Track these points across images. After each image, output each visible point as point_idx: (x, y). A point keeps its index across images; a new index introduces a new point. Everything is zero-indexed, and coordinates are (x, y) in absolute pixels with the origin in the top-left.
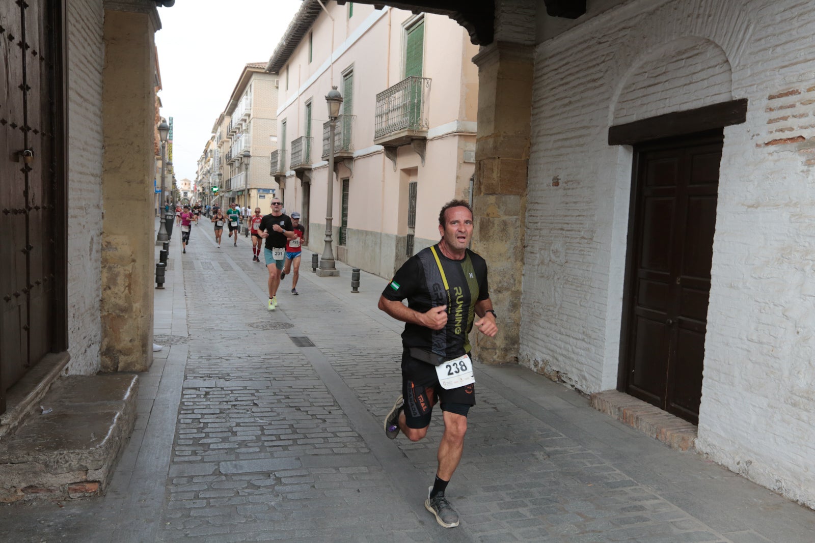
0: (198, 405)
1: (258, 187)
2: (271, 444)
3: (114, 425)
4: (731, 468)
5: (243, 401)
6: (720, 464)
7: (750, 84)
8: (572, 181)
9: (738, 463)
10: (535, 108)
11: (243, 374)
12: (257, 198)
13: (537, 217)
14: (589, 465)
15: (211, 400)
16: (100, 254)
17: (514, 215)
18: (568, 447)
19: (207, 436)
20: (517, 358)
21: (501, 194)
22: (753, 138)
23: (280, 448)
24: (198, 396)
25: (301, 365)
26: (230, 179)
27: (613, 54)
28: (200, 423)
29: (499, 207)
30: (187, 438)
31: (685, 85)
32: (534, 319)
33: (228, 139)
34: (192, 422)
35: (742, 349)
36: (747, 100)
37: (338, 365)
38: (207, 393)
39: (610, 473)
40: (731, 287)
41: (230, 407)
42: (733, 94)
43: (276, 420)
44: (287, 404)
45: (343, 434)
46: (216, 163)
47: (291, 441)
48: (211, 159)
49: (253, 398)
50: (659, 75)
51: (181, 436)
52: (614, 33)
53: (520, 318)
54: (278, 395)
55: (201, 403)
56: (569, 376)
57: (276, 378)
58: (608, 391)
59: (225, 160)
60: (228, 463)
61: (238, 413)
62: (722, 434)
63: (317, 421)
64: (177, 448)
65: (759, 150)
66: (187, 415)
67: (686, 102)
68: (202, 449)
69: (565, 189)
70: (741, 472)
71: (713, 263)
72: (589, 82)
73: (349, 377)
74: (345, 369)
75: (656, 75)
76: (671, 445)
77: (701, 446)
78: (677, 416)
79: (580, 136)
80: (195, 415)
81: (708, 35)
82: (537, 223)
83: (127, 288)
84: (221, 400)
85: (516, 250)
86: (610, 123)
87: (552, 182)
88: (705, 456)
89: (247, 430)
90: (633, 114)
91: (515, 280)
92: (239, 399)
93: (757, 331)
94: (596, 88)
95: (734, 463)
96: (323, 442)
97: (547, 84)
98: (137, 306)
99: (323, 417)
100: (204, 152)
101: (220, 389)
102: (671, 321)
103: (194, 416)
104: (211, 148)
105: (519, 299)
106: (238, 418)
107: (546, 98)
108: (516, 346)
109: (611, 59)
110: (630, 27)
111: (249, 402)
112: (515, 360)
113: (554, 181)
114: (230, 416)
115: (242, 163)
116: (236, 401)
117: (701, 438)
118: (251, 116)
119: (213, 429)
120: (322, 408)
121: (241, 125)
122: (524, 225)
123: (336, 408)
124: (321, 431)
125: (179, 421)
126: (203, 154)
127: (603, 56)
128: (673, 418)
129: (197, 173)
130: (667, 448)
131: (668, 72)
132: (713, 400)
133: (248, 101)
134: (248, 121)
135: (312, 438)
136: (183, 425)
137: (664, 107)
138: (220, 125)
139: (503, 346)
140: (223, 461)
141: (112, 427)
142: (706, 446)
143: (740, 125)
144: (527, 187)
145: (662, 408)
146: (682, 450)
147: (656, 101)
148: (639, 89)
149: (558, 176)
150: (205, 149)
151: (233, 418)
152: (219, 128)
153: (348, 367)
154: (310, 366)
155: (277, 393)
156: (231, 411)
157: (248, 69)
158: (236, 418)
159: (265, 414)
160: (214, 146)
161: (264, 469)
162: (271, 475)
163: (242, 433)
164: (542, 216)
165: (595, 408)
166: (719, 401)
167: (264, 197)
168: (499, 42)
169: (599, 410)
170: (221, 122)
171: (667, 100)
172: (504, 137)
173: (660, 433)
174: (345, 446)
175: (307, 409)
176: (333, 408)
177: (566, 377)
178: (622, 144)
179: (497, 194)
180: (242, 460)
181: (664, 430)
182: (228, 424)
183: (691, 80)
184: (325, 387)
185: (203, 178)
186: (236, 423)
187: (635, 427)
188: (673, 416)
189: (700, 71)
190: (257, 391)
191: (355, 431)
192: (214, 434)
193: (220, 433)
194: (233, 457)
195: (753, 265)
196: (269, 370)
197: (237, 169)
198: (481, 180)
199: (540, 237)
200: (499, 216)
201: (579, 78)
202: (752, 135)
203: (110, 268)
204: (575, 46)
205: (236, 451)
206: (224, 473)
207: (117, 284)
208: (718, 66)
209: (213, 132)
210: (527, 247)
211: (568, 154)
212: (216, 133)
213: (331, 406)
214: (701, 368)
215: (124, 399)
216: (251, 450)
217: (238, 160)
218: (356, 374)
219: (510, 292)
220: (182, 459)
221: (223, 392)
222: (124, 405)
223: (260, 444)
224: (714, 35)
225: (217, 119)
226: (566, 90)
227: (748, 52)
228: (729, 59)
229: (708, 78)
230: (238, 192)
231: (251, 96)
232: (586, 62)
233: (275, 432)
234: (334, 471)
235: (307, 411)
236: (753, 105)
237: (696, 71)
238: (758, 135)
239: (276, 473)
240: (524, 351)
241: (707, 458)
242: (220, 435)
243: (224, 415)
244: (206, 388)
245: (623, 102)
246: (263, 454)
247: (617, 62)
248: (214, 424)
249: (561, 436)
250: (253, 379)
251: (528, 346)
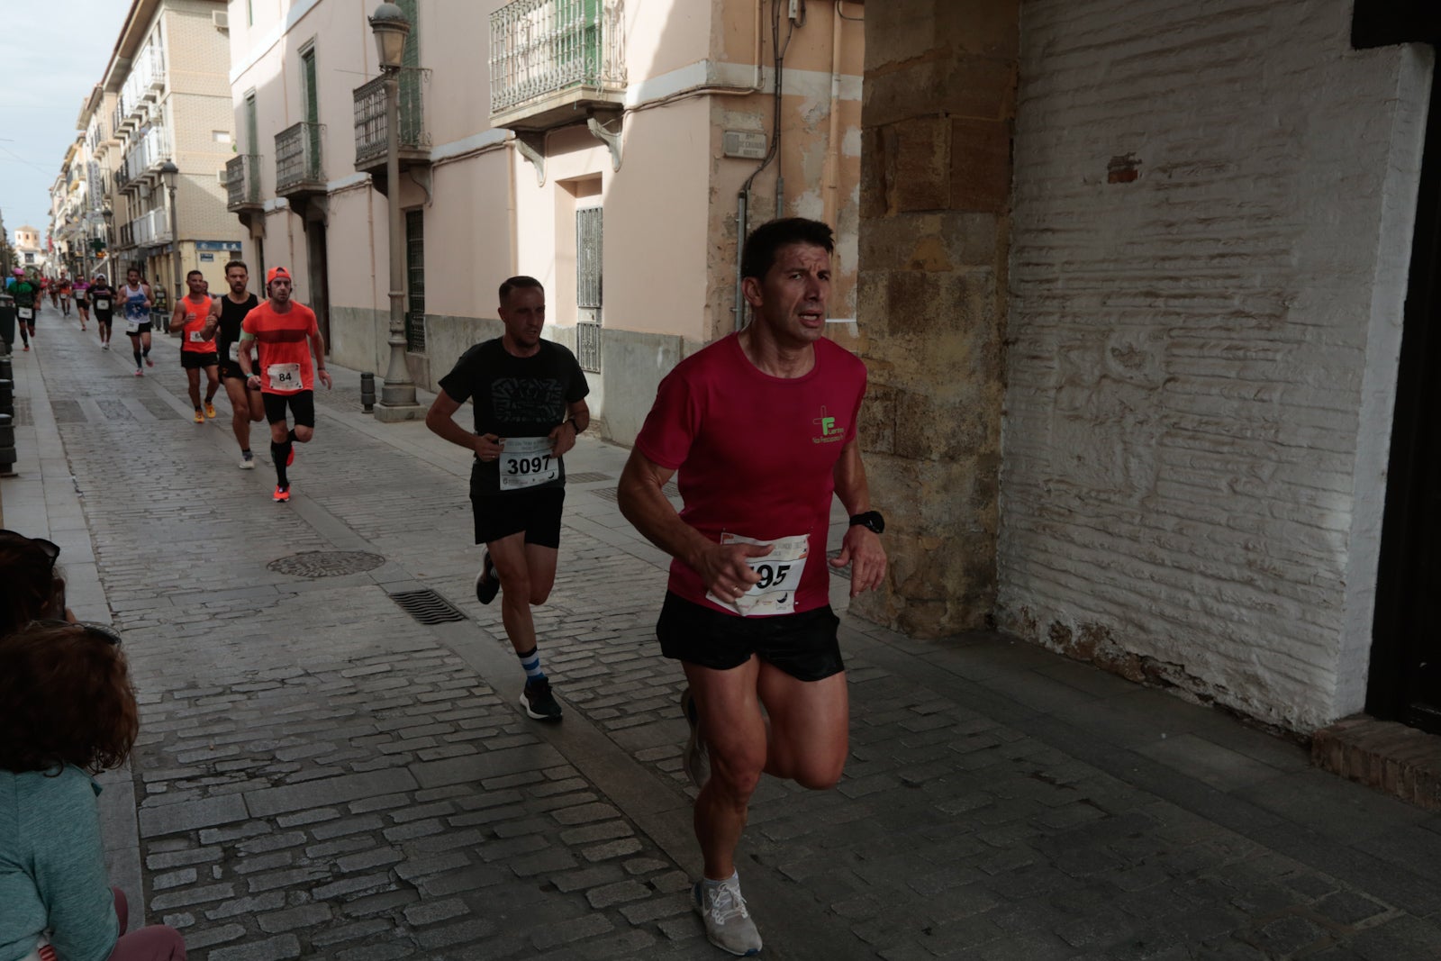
12: (196, 260)
26: (131, 223)
33: (117, 141)
46: (95, 191)
48: (82, 183)
59: (114, 184)
100: (62, 169)
104: (76, 160)
115: (154, 189)
118: (168, 90)
121: (146, 108)
126: (61, 174)
129: (51, 213)
133: (157, 57)
134: (159, 100)
138: (95, 112)
150: (65, 165)
152: (94, 117)
160: (85, 155)
167: (211, 257)
170: (98, 105)
185: (67, 222)
197: (143, 202)
209: (80, 128)
212: (86, 129)
217: (146, 183)
225: (86, 100)
230: (150, 248)
231: (161, 45)
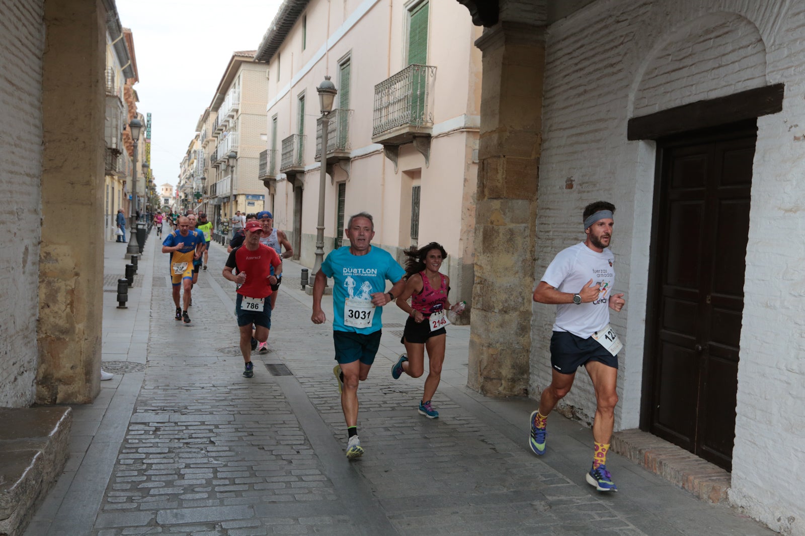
0: (145, 443)
1: (247, 193)
2: (222, 489)
3: (32, 466)
4: (770, 526)
5: (198, 438)
6: (758, 520)
7: (786, 66)
8: (587, 183)
9: (779, 520)
10: (547, 98)
11: (204, 407)
12: (246, 205)
13: (549, 224)
14: (598, 519)
15: (161, 437)
16: (38, 266)
17: (522, 222)
18: (575, 496)
19: (149, 479)
20: (526, 390)
21: (507, 198)
22: (791, 129)
23: (233, 494)
24: (146, 432)
25: (273, 397)
26: (216, 183)
27: (632, 34)
28: (143, 463)
29: (504, 214)
30: (124, 482)
31: (714, 69)
32: (545, 344)
33: (214, 138)
34: (134, 463)
35: (780, 380)
36: (784, 85)
37: (317, 396)
38: (157, 429)
39: (622, 528)
40: (767, 306)
41: (181, 445)
42: (767, 78)
43: (233, 461)
44: (249, 443)
45: (311, 478)
46: (200, 166)
47: (247, 486)
48: (195, 161)
49: (211, 435)
50: (684, 58)
51: (118, 480)
52: (634, 9)
53: (530, 343)
54: (240, 431)
55: (148, 441)
56: (585, 411)
57: (241, 413)
58: (629, 430)
59: (210, 162)
60: (168, 511)
61: (190, 452)
62: (760, 483)
63: (281, 462)
64: (111, 494)
65: (798, 143)
66: (129, 454)
67: (715, 89)
68: (140, 494)
69: (579, 192)
70: (782, 530)
71: (746, 277)
72: (606, 67)
73: (327, 411)
74: (323, 402)
75: (681, 57)
76: (699, 496)
77: (735, 498)
78: (708, 461)
79: (596, 131)
80: (138, 454)
81: (739, 10)
82: (548, 232)
83: (69, 306)
84: (172, 437)
85: (525, 264)
86: (630, 115)
87: (565, 184)
88: (740, 510)
89: (197, 472)
90: (655, 104)
91: (524, 299)
92: (194, 436)
93: (798, 359)
94: (614, 74)
95: (774, 519)
96: (284, 487)
97: (560, 70)
98: (80, 327)
99: (289, 457)
100: (187, 153)
101: (173, 425)
102: (700, 347)
103: (137, 456)
104: (195, 148)
105: (529, 321)
106: (189, 458)
107: (559, 86)
108: (525, 376)
109: (630, 40)
110: (651, 3)
111: (205, 440)
112: (524, 393)
113: (568, 183)
114: (180, 456)
115: (228, 165)
116: (189, 438)
117: (735, 488)
118: (240, 112)
119: (157, 471)
120: (289, 447)
121: (228, 121)
122: (534, 234)
123: (305, 447)
124: (284, 474)
125: (118, 462)
126: (186, 155)
127: (621, 36)
128: (704, 463)
129: (179, 177)
130: (694, 499)
131: (694, 54)
132: (748, 442)
133: (236, 95)
134: (235, 118)
135: (272, 482)
136: (122, 466)
137: (690, 95)
138: (205, 122)
139: (510, 376)
140: (163, 509)
141: (28, 469)
142: (741, 497)
143: (776, 115)
144: (537, 190)
145: (692, 452)
146: (713, 502)
147: (681, 88)
148: (662, 74)
149: (572, 177)
150: (188, 150)
151: (183, 458)
152: (204, 125)
153: (328, 399)
154: (283, 397)
155: (239, 430)
156: (183, 450)
157: (236, 58)
158: (186, 458)
159: (222, 454)
160: (198, 146)
161: (210, 519)
162: (217, 526)
163: (190, 476)
164: (554, 224)
165: (613, 450)
166: (755, 444)
167: (254, 204)
168: (504, 22)
169: (618, 453)
170: (207, 118)
171: (694, 86)
172: (510, 133)
173: (687, 481)
174: (310, 492)
175: (272, 448)
176: (302, 447)
177: (582, 413)
178: (643, 139)
179: (502, 198)
180: (185, 508)
181: (691, 478)
182: (176, 465)
183: (720, 62)
184: (297, 423)
185: (186, 182)
186: (186, 464)
187: (659, 473)
188: (704, 461)
189: (730, 52)
190: (217, 427)
191: (325, 475)
192: (158, 477)
193: (164, 476)
194: (175, 504)
195: (792, 280)
196: (235, 402)
197: (223, 172)
198: (485, 183)
199: (552, 248)
200: (505, 224)
201: (595, 63)
202: (789, 126)
203: (49, 283)
204: (590, 26)
205: (179, 497)
206: (161, 523)
207: (58, 301)
208: (750, 46)
210: (537, 260)
211: (583, 151)
212: (200, 131)
213: (301, 444)
214: (734, 403)
215: (49, 435)
216: (198, 496)
217: (225, 162)
218: (335, 408)
219: (517, 313)
220: (115, 506)
221: (177, 428)
222: (48, 443)
223: (209, 489)
224: (745, 10)
225: (201, 116)
226: (580, 77)
227: (784, 29)
228: (763, 39)
229: (740, 61)
230: (224, 198)
231: (239, 88)
232: (603, 44)
233: (229, 475)
234: (292, 522)
235: (272, 451)
236: (790, 90)
237: (726, 52)
238: (796, 126)
239: (222, 523)
240: (534, 382)
241: (742, 512)
242: (164, 478)
243: (173, 455)
244: (157, 423)
245: (644, 90)
246: (210, 501)
247: (637, 43)
248: (159, 465)
249: (569, 483)
250: (214, 413)
251: (539, 376)
